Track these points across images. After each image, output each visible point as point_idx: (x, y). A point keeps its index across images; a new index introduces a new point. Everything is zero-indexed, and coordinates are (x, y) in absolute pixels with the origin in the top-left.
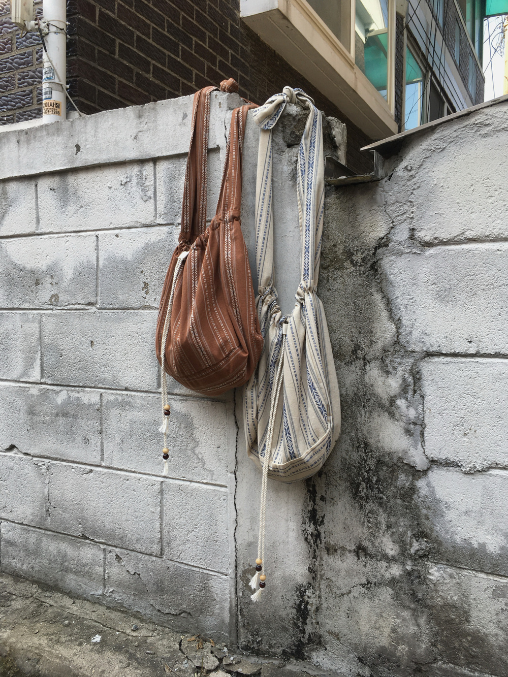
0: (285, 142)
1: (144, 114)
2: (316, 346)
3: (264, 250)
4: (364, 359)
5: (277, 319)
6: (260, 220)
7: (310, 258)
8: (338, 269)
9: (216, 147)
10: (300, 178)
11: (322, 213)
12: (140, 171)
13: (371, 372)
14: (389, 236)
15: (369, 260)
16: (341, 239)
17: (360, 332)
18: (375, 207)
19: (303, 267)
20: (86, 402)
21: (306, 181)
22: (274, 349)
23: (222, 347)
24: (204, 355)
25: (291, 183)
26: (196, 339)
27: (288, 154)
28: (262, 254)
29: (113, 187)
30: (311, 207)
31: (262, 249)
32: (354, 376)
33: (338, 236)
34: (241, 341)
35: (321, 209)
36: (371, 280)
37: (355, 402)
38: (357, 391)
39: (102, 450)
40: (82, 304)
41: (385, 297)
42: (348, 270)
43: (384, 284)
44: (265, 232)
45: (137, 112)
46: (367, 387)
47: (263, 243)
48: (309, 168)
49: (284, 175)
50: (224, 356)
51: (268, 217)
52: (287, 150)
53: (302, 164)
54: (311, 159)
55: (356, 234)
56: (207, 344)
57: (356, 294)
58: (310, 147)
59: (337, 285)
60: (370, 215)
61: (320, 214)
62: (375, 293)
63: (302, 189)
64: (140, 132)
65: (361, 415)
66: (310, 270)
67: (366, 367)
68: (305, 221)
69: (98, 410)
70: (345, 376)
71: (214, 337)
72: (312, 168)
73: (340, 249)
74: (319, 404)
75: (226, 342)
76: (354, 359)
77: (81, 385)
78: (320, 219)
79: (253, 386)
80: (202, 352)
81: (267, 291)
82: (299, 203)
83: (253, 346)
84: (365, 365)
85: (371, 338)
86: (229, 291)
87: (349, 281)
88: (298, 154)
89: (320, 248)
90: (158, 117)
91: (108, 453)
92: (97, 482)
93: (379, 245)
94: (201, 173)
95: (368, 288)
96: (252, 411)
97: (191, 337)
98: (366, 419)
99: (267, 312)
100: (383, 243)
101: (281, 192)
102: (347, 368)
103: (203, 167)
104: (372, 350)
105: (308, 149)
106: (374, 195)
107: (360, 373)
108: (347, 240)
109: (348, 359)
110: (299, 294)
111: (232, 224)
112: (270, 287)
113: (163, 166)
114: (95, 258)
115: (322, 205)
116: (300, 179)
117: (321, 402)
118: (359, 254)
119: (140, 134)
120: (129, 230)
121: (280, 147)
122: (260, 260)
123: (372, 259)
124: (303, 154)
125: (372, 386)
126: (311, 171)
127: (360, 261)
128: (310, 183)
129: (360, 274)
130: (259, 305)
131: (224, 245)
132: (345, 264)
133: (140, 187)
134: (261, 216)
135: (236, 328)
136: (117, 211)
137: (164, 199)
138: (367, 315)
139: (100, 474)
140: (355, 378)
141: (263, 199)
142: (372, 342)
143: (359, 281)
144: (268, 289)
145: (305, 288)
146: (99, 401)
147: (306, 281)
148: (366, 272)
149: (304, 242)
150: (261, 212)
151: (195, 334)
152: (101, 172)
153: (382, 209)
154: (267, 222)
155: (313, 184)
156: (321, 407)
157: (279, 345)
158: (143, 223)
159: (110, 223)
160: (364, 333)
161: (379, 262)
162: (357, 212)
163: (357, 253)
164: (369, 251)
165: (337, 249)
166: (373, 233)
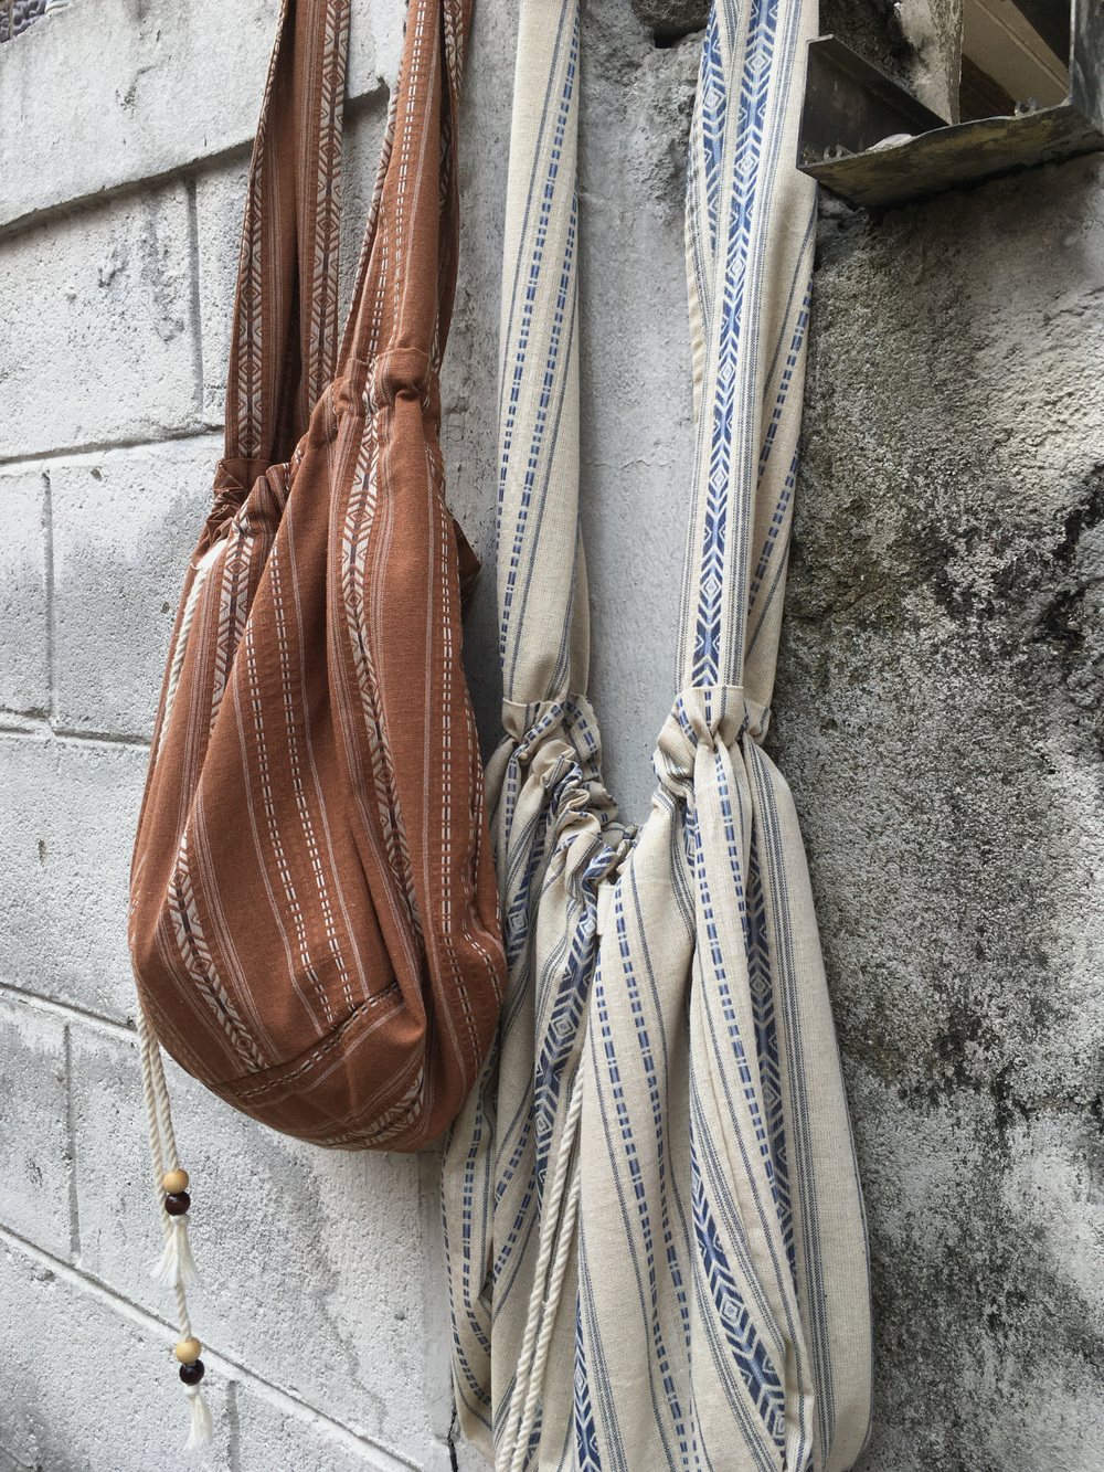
0: (645, 19)
2: (734, 1030)
3: (529, 533)
4: (1000, 1090)
5: (573, 861)
6: (515, 394)
7: (726, 572)
8: (875, 627)
9: (375, 86)
10: (703, 180)
11: (796, 343)
12: (150, 226)
13: (1037, 1165)
15: (1036, 584)
16: (890, 477)
17: (980, 953)
18: (1073, 299)
19: (694, 616)
20: (30, 1043)
21: (727, 195)
22: (550, 1007)
23: (308, 990)
24: (230, 1019)
25: (661, 209)
26: (194, 951)
27: (655, 75)
28: (517, 550)
29: (81, 297)
30: (743, 315)
31: (521, 529)
32: (944, 1165)
33: (876, 459)
34: (397, 965)
35: (794, 328)
36: (1046, 690)
37: (951, 1289)
38: (962, 1239)
39: (74, 1216)
40: (16, 713)
42: (923, 633)
44: (535, 450)
46: (1011, 1237)
47: (526, 499)
48: (742, 129)
49: (630, 177)
50: (320, 1032)
51: (549, 379)
52: (651, 56)
53: (712, 111)
54: (755, 85)
55: (968, 449)
56: (240, 976)
57: (963, 756)
58: (754, 23)
59: (867, 707)
60: (1047, 344)
61: (787, 350)
62: (1065, 762)
63: (706, 234)
64: (142, 72)
65: (980, 1362)
66: (723, 634)
67: (1008, 1132)
68: (713, 388)
69: (60, 1080)
70: (902, 1156)
71: (279, 939)
72: (759, 124)
73: (884, 528)
74: (743, 1339)
75: (326, 967)
76: (949, 1081)
77: (19, 985)
78: (787, 375)
79: (473, 1153)
80: (224, 1011)
81: (541, 725)
82: (693, 301)
83: (452, 993)
84: (1003, 1121)
85: (1039, 989)
86: (361, 723)
87: (928, 689)
88: (697, 68)
89: (786, 523)
91: (89, 1232)
92: (64, 1318)
93: (1091, 501)
94: (314, 204)
95: (1025, 729)
96: (466, 1269)
97: (173, 938)
98: (1005, 1387)
99: (541, 818)
101: (621, 257)
102: (912, 1117)
103: (322, 177)
104: (1042, 1050)
105: (742, 34)
106: (1070, 230)
107: (975, 1156)
108: (921, 480)
109: (915, 1073)
110: (668, 754)
111: (390, 415)
112: (557, 702)
113: (215, 200)
114: (41, 553)
115: (799, 306)
116: (698, 188)
117: (753, 1332)
118: (983, 553)
119: (143, 80)
120: (130, 451)
121: (618, 44)
122: (512, 579)
123: (1051, 579)
124: (717, 60)
125: (1039, 1234)
126: (751, 140)
127: (985, 587)
128: (743, 201)
129: (986, 658)
130: (505, 787)
131: (342, 513)
132: (907, 602)
133: (150, 288)
134: (518, 373)
135: (378, 902)
136: (92, 384)
137: (222, 328)
138: (1019, 871)
139: (70, 1293)
140: (950, 1173)
141: (531, 294)
142: (1040, 1013)
143: (981, 691)
144: (549, 715)
145: (696, 723)
146: (63, 1050)
147: (705, 687)
148: (1015, 647)
149: (704, 494)
150: (521, 357)
151: (188, 928)
152: (48, 244)
154: (544, 401)
155: (755, 203)
156: (749, 1356)
157: (573, 990)
158: (162, 423)
159: (74, 429)
160: (1003, 957)
161: (1090, 596)
162: (974, 331)
163: (970, 548)
164: (1037, 535)
165: (871, 525)
166: (1059, 440)
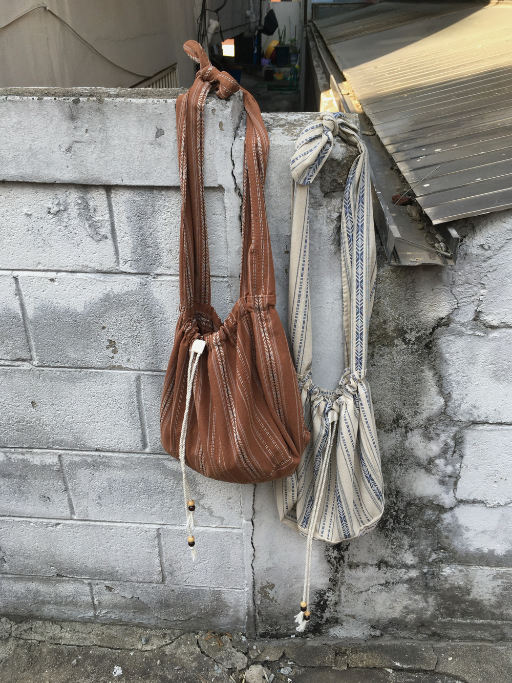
0: (323, 191)
1: (81, 116)
4: (406, 427)
6: (299, 301)
8: (386, 346)
9: (218, 184)
10: (347, 245)
12: (83, 199)
13: (413, 438)
14: (451, 316)
15: (425, 339)
16: (393, 316)
18: (439, 287)
19: (355, 355)
20: (36, 463)
21: (355, 250)
22: (320, 441)
23: (272, 458)
25: (333, 248)
26: (246, 462)
28: (301, 340)
29: (35, 215)
30: (364, 285)
31: (302, 334)
32: (393, 442)
33: (390, 313)
35: (373, 285)
36: (424, 358)
37: (392, 461)
38: (396, 453)
39: (71, 506)
40: (7, 360)
41: (437, 373)
42: (398, 347)
43: (438, 361)
45: (67, 110)
46: (406, 451)
47: (303, 327)
48: (357, 232)
49: (322, 238)
53: (349, 227)
54: (360, 221)
55: (412, 312)
57: (405, 370)
58: (359, 206)
59: (383, 361)
60: (432, 294)
62: (426, 371)
63: (349, 260)
64: (77, 142)
65: (397, 472)
66: (363, 359)
67: (407, 434)
68: (355, 301)
69: (57, 471)
70: (386, 441)
72: (362, 232)
73: (391, 327)
75: (277, 453)
76: (395, 427)
77: (25, 447)
81: (307, 377)
84: (406, 432)
85: (416, 409)
86: (272, 394)
87: (398, 358)
90: (108, 125)
91: (81, 508)
92: (69, 533)
93: (437, 324)
95: (419, 365)
98: (401, 474)
100: (443, 323)
101: (319, 258)
102: (387, 435)
104: (416, 419)
106: (439, 272)
107: (400, 439)
108: (401, 318)
109: (388, 427)
110: (352, 387)
111: (268, 313)
112: (310, 371)
113: (123, 197)
114: (17, 305)
115: (374, 279)
117: (379, 490)
118: (414, 333)
119: (77, 145)
122: (300, 347)
123: (428, 338)
124: (350, 214)
125: (412, 449)
126: (360, 236)
127: (414, 339)
128: (360, 253)
129: (412, 352)
131: (262, 344)
132: (395, 341)
133: (85, 221)
136: (47, 248)
137: (130, 242)
138: (415, 390)
139: (72, 526)
142: (416, 413)
143: (410, 358)
145: (358, 379)
146: (58, 462)
147: (359, 371)
148: (419, 350)
149: (355, 326)
150: (300, 292)
151: (244, 458)
153: (447, 288)
155: (364, 254)
158: (95, 268)
160: (410, 404)
161: (435, 341)
162: (416, 289)
163: (411, 332)
164: (426, 330)
165: (387, 326)
166: (432, 312)
